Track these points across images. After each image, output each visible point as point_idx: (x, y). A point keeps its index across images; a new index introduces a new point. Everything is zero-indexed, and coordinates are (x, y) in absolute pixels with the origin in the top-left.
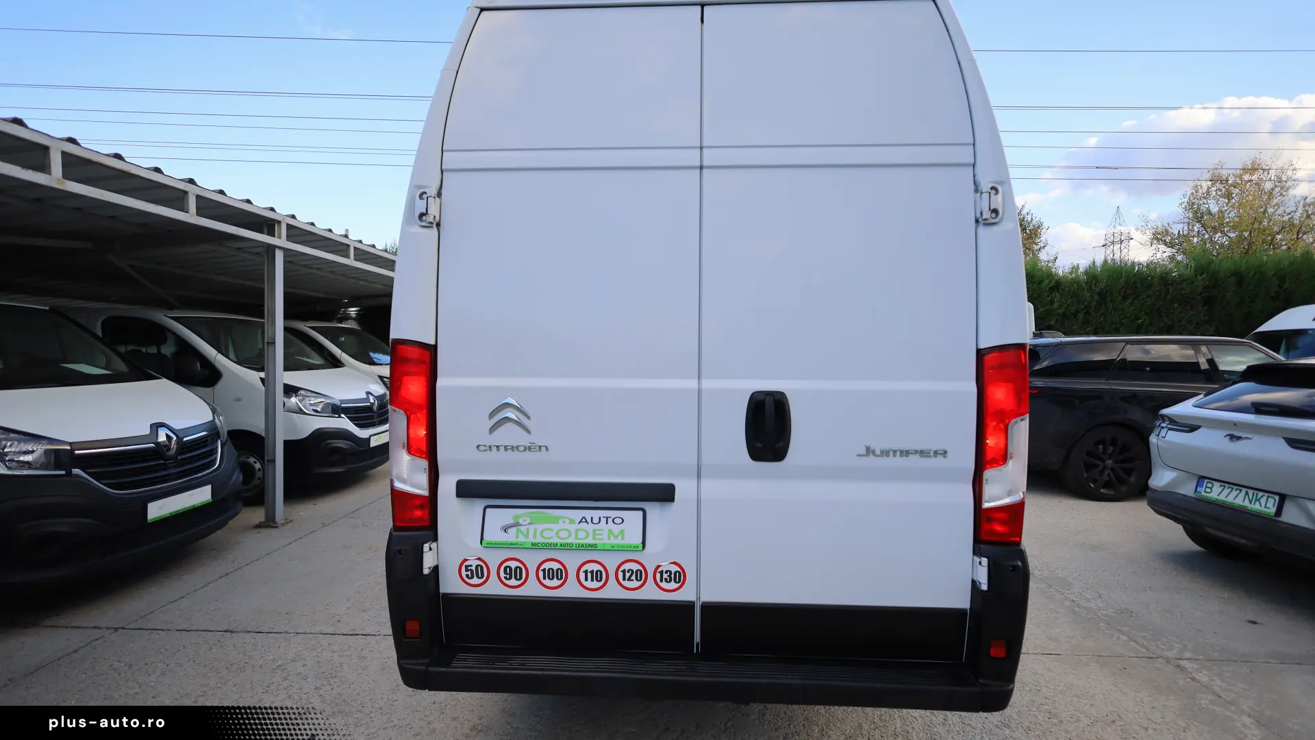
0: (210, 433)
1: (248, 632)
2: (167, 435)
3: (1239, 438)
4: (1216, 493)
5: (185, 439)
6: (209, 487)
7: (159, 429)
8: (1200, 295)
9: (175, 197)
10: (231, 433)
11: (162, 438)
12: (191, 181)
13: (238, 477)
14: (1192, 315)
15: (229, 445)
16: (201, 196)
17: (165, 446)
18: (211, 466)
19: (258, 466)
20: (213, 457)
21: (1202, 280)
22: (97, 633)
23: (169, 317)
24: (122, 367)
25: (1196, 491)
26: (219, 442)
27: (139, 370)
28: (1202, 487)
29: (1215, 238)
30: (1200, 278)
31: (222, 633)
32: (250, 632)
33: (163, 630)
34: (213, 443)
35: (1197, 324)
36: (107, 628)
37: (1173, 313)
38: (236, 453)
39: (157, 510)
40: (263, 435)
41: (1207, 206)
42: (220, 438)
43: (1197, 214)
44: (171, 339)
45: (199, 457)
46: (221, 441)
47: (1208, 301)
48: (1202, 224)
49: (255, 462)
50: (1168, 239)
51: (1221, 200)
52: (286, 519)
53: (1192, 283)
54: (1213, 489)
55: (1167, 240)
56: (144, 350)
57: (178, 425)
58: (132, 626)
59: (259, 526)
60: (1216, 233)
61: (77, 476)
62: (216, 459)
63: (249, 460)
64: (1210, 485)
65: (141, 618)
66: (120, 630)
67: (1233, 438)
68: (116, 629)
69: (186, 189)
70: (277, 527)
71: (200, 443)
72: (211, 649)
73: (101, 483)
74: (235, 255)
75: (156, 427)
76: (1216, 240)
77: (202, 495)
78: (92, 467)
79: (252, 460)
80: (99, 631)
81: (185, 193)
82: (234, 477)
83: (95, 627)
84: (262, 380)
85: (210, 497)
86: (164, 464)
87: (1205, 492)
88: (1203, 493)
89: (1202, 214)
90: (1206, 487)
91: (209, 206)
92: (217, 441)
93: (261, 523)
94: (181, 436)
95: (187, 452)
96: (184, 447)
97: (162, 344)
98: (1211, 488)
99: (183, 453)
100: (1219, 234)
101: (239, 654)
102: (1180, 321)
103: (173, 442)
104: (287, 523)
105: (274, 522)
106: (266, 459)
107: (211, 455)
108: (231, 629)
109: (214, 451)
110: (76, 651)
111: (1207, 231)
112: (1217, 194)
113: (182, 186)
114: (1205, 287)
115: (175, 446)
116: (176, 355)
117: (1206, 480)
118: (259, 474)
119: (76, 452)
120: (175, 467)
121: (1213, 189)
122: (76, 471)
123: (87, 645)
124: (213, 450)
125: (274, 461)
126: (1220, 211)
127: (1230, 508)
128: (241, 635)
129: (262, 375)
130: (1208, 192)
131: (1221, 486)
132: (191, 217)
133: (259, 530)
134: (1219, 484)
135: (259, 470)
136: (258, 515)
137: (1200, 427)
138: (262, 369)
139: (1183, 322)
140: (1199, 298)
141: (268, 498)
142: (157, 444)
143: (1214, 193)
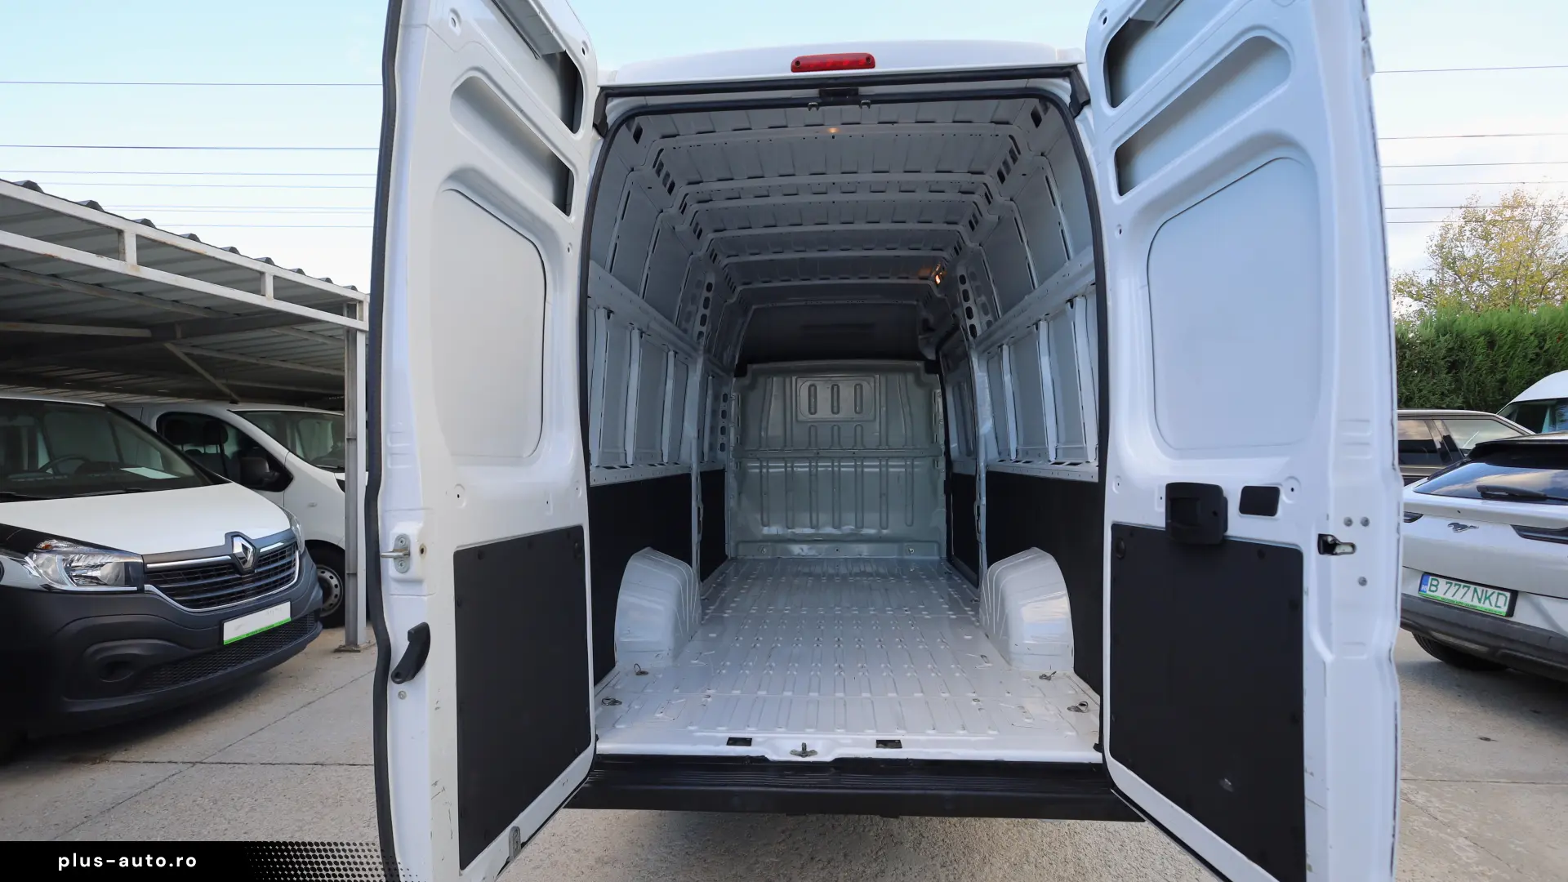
0: (287, 544)
1: (340, 764)
2: (243, 545)
3: (1464, 527)
4: (1442, 591)
5: (262, 550)
6: (288, 604)
7: (235, 539)
8: (1443, 359)
9: (251, 279)
10: (310, 544)
11: (238, 549)
12: (268, 261)
13: (317, 593)
14: (1435, 383)
15: (308, 558)
16: (278, 277)
17: (241, 558)
18: (289, 580)
19: (334, 582)
20: (291, 571)
21: (1446, 341)
22: (173, 768)
23: (235, 412)
24: (186, 470)
25: (1420, 590)
26: (297, 554)
27: (207, 474)
28: (1427, 585)
29: (1472, 287)
30: (1442, 339)
31: (311, 766)
32: (343, 765)
33: (246, 764)
34: (290, 555)
35: (1443, 394)
36: (184, 763)
37: (1411, 382)
38: (315, 566)
39: (234, 631)
40: (342, 545)
41: (1460, 249)
42: (297, 549)
43: (1448, 260)
44: (231, 434)
45: (277, 571)
46: (299, 552)
47: (1454, 367)
48: (1454, 271)
49: (331, 577)
50: (1414, 290)
51: (1478, 241)
52: (369, 642)
53: (1434, 345)
54: (1439, 587)
55: (1414, 292)
56: (202, 450)
57: (254, 534)
58: (210, 760)
59: (338, 650)
60: (1473, 282)
61: (149, 592)
62: (294, 573)
63: (324, 575)
64: (1435, 583)
65: (220, 751)
66: (198, 765)
67: (1458, 527)
68: (194, 764)
69: (263, 270)
70: (359, 651)
71: (277, 555)
72: (301, 783)
73: (176, 601)
74: (307, 340)
75: (232, 536)
76: (1473, 289)
77: (280, 614)
78: (166, 582)
79: (327, 575)
80: (174, 765)
81: (262, 274)
82: (314, 594)
83: (170, 762)
84: (341, 483)
85: (289, 616)
86: (240, 579)
87: (1430, 590)
88: (1428, 592)
89: (1454, 258)
90: (1431, 585)
91: (287, 289)
92: (294, 552)
93: (341, 646)
94: (257, 547)
95: (264, 565)
96: (262, 559)
97: (224, 442)
98: (1436, 586)
99: (260, 566)
100: (1477, 283)
101: (333, 787)
102: (1420, 391)
103: (250, 555)
104: (371, 646)
105: (356, 645)
106: (347, 572)
107: (289, 568)
108: (321, 761)
109: (290, 565)
110: (154, 787)
111: (1462, 281)
112: (1472, 234)
113: (259, 266)
114: (1450, 350)
115: (252, 559)
116: (238, 455)
117: (1431, 577)
118: (336, 591)
119: (149, 566)
120: (253, 581)
121: (1467, 228)
122: (148, 587)
123: (165, 780)
124: (291, 562)
125: (355, 575)
126: (1478, 255)
127: (1458, 608)
128: (332, 767)
129: (342, 476)
130: (1461, 232)
131: (1447, 583)
132: (267, 300)
133: (338, 655)
134: (1445, 580)
135: (336, 586)
136: (337, 637)
137: (1422, 515)
138: (341, 469)
139: (1424, 392)
140: (1442, 363)
141: (349, 616)
142: (233, 556)
143: (1468, 233)
